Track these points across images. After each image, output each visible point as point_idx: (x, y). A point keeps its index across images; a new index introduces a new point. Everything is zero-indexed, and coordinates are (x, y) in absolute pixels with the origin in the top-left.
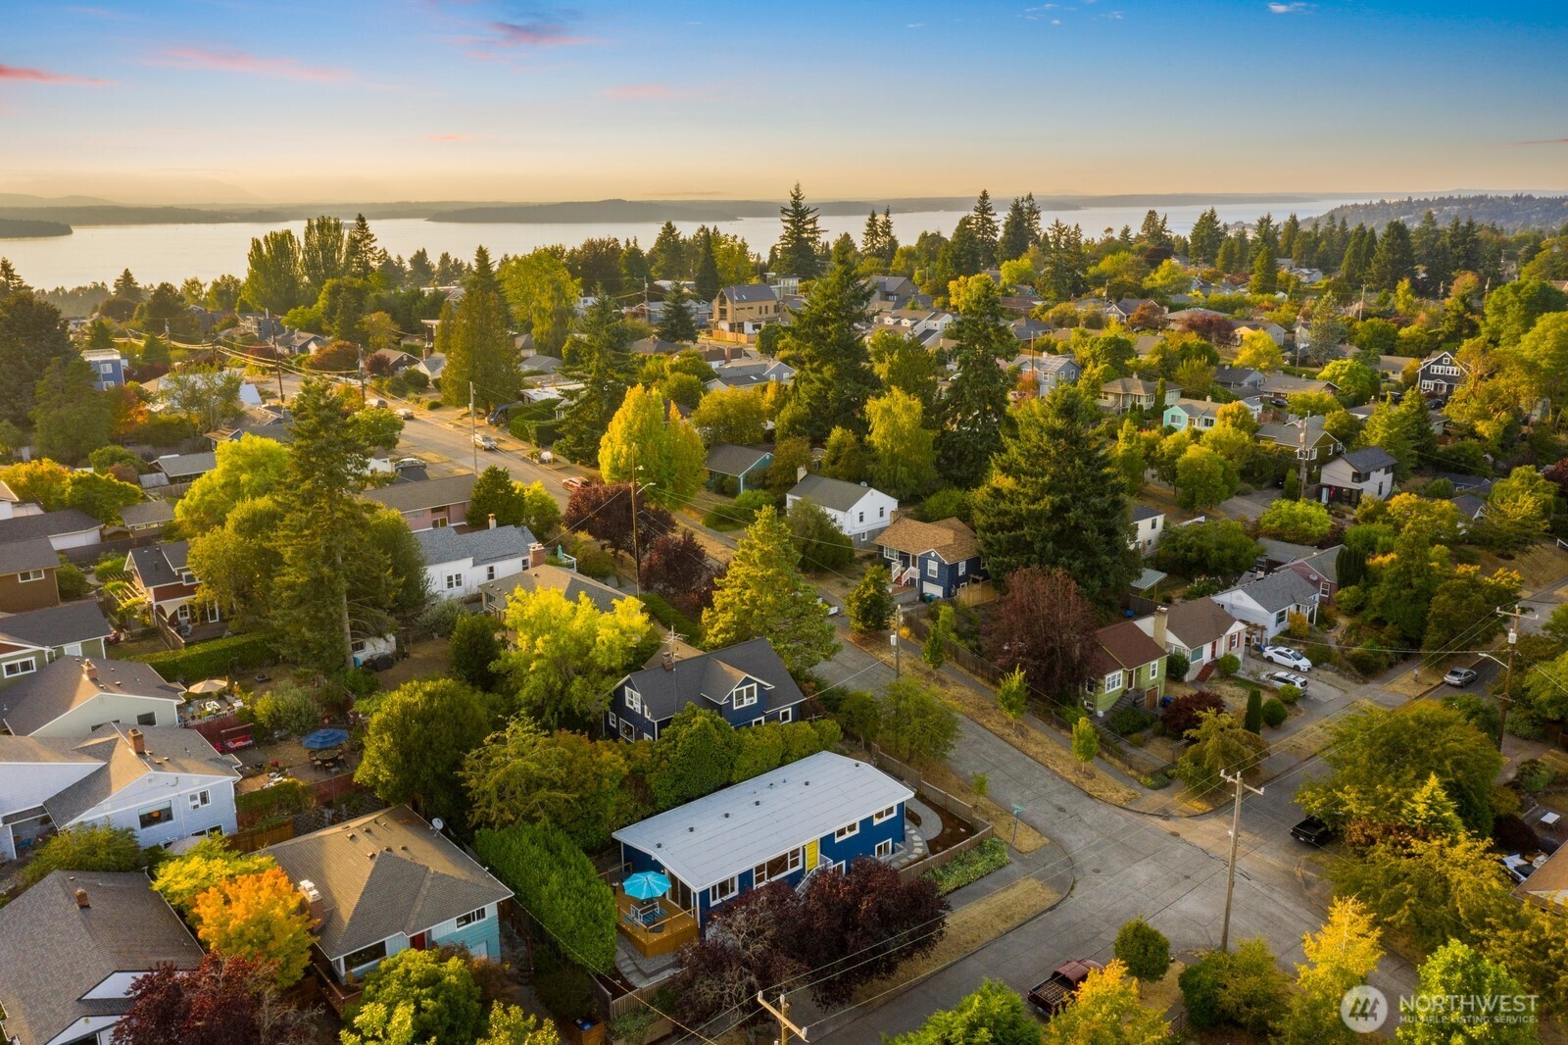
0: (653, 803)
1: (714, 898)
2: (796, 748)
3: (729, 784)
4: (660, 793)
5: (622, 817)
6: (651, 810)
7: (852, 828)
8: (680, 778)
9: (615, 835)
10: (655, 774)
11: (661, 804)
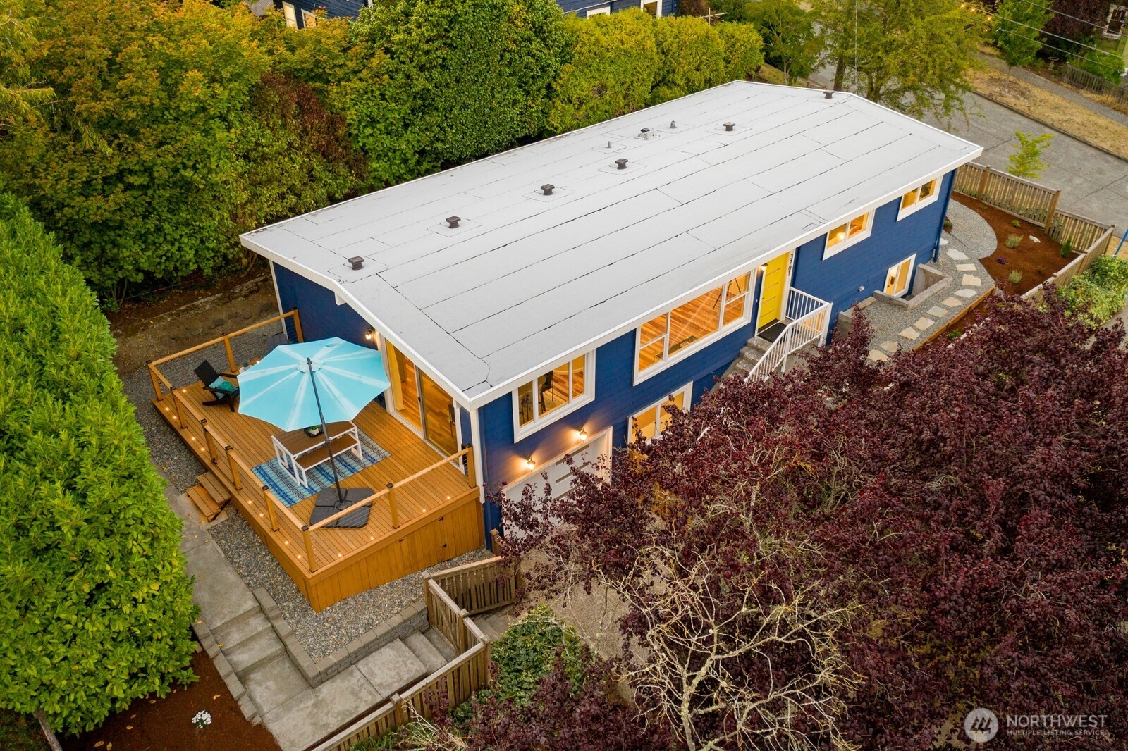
0: (358, 161)
1: (526, 417)
2: (683, 69)
3: (540, 135)
4: (370, 138)
5: (268, 193)
6: (351, 180)
7: (856, 225)
8: (425, 103)
9: (252, 240)
10: (356, 84)
11: (377, 166)
